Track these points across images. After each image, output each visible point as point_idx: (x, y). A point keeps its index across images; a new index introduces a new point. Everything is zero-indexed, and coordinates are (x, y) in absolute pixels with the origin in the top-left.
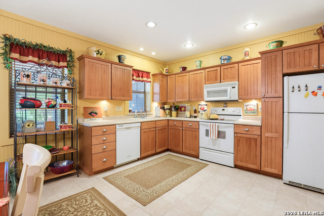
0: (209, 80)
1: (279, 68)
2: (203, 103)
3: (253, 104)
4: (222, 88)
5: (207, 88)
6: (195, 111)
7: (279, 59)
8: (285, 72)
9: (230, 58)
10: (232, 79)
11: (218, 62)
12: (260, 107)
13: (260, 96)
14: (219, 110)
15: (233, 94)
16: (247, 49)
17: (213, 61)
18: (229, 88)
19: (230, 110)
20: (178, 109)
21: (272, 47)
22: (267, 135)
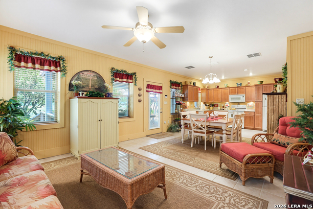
0: (232, 93)
1: (261, 91)
2: (227, 103)
3: (251, 103)
4: (238, 97)
5: (231, 96)
6: (223, 107)
7: (261, 88)
8: (263, 93)
9: (241, 84)
10: (242, 93)
11: (235, 85)
12: (254, 105)
13: (254, 100)
14: (236, 106)
15: (243, 99)
16: (249, 82)
17: (233, 84)
18: (241, 97)
19: (241, 106)
20: (213, 105)
21: (259, 83)
22: (257, 115)
